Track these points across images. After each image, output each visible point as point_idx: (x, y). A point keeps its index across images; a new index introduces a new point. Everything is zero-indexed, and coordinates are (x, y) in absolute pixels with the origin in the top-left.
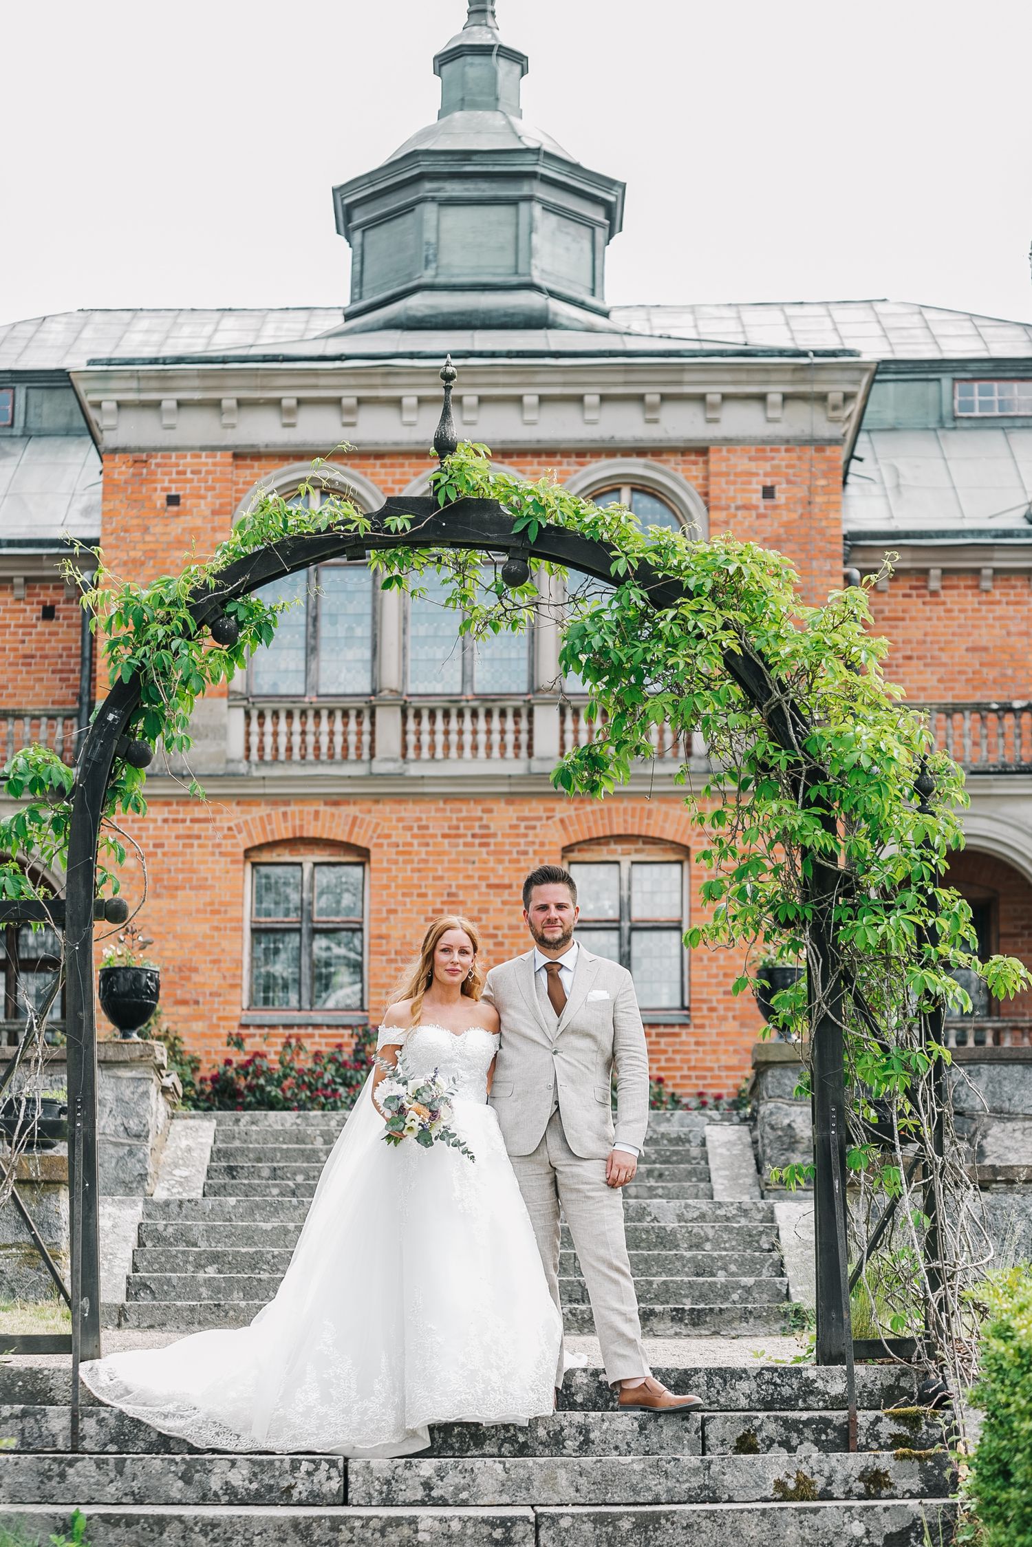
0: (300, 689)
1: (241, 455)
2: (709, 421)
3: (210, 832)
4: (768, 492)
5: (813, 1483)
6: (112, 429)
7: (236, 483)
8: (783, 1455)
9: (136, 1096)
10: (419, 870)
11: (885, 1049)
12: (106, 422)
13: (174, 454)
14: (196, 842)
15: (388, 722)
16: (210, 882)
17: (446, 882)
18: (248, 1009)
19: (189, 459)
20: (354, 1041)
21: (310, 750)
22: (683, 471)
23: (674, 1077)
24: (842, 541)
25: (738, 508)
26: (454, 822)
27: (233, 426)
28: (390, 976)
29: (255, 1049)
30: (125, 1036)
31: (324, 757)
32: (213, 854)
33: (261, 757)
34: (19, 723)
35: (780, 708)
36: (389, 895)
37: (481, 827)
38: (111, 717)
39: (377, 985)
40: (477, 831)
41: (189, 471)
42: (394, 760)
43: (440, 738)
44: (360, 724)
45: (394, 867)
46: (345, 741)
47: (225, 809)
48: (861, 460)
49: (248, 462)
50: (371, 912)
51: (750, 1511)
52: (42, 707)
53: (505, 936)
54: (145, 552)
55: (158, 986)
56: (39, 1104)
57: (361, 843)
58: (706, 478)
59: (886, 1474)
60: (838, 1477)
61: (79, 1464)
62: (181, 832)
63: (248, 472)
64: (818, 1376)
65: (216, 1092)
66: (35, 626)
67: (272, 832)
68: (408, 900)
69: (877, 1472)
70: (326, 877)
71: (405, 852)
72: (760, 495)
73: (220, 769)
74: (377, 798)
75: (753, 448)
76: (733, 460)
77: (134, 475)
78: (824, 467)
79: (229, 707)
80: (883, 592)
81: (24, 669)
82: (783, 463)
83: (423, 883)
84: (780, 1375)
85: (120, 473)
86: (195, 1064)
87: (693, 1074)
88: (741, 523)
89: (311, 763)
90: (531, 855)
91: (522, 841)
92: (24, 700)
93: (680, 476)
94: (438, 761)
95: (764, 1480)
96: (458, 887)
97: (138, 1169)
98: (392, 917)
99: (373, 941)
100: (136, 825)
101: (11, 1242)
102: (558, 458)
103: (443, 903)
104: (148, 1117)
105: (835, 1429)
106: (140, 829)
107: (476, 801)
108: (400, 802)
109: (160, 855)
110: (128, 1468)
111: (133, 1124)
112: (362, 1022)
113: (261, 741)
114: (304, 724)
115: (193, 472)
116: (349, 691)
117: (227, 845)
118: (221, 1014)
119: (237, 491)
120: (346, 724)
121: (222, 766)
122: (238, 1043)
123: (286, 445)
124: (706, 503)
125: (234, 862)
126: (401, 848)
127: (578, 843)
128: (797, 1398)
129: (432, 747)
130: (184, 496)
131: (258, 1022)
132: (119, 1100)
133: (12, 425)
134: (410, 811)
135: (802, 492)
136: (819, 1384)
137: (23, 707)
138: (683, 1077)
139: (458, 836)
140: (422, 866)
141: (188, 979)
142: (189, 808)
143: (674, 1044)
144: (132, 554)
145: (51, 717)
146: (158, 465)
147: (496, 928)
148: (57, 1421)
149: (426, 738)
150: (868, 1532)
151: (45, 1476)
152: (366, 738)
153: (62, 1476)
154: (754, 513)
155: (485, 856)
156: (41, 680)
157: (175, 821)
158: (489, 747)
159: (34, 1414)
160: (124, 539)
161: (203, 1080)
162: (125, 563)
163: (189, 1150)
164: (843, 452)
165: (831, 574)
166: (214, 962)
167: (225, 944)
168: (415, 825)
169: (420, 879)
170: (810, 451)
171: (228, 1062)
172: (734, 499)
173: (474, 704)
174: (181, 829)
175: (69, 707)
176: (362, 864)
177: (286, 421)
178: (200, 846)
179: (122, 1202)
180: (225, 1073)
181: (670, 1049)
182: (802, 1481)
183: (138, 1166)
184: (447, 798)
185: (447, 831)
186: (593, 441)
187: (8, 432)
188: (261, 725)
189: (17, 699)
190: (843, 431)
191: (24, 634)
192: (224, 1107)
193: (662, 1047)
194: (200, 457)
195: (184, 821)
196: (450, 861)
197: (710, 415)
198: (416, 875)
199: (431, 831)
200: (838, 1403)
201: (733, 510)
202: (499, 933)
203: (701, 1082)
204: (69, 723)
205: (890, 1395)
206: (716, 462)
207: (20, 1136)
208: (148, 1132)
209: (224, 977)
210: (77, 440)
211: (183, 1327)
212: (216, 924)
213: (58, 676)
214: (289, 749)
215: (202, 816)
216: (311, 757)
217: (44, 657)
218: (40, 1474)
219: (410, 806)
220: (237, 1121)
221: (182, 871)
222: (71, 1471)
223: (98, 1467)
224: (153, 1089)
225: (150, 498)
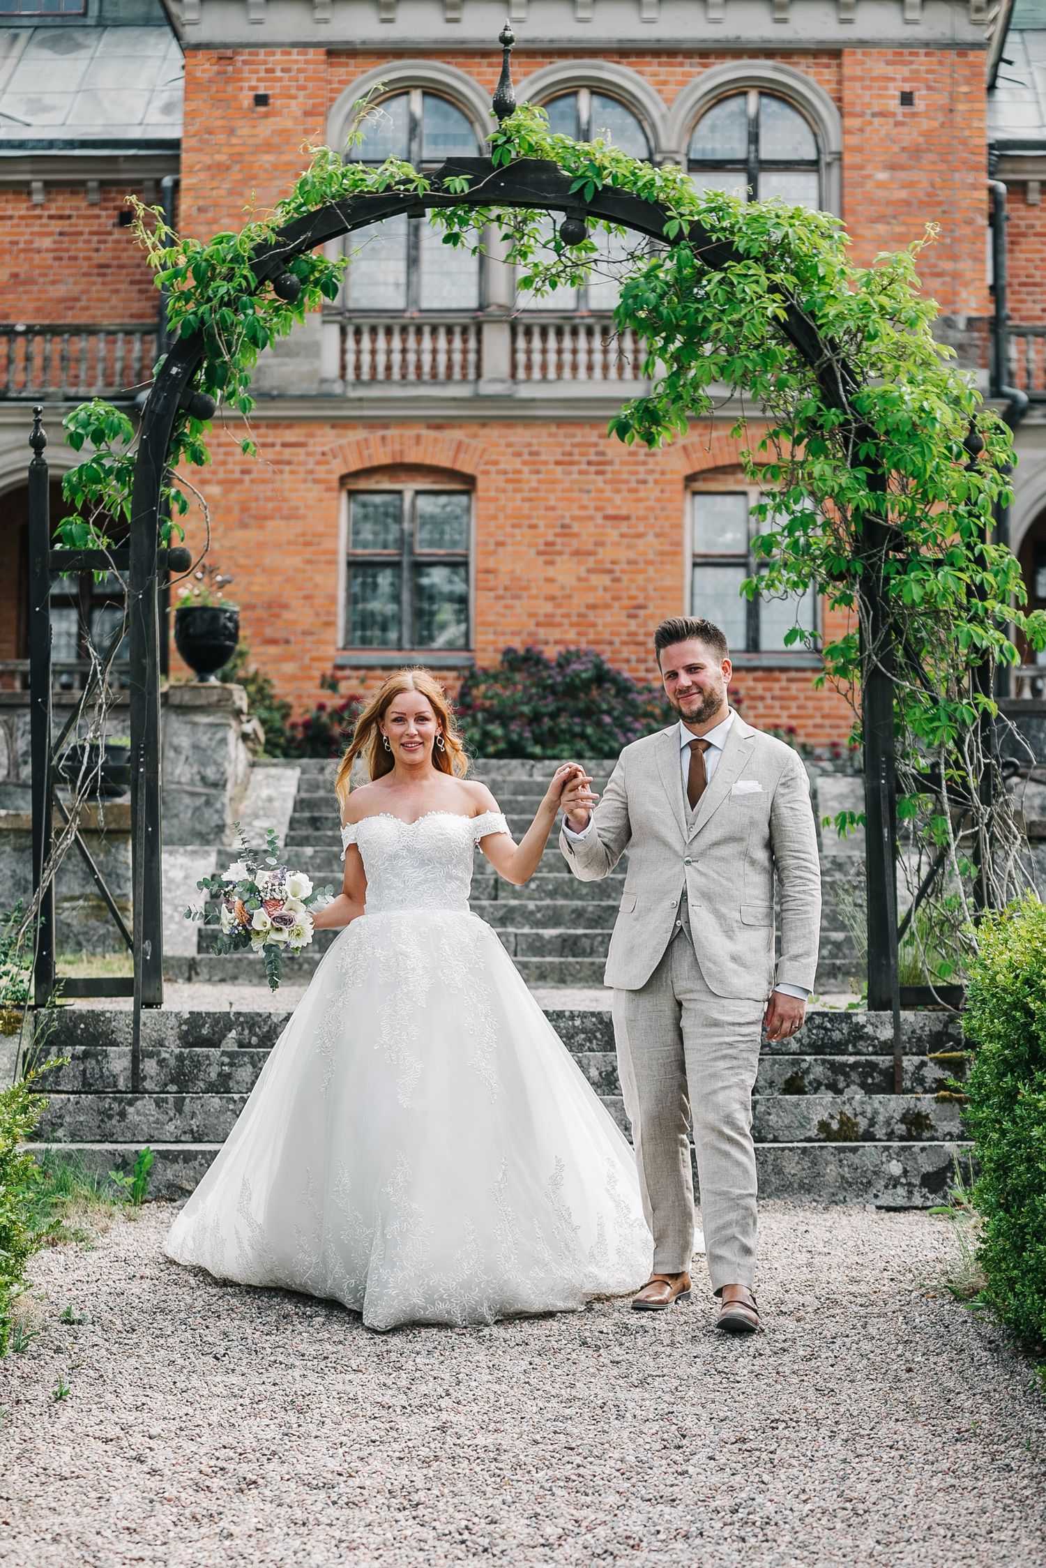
0: (400, 304)
1: (338, 52)
2: (843, 21)
3: (302, 458)
4: (907, 99)
5: (856, 1124)
6: (194, 23)
7: (330, 82)
8: (828, 1096)
9: (213, 743)
10: (530, 500)
11: (935, 701)
12: (189, 16)
13: (262, 51)
14: (287, 468)
15: (496, 342)
16: (301, 512)
17: (559, 512)
18: (344, 649)
19: (278, 57)
20: (458, 684)
21: (412, 369)
22: (816, 74)
23: (805, 726)
24: (985, 150)
25: (874, 115)
26: (568, 448)
27: (326, 21)
28: (498, 614)
29: (351, 692)
30: (203, 679)
31: (426, 377)
32: (305, 481)
33: (358, 376)
34: (92, 339)
35: (830, 367)
36: (497, 527)
37: (598, 454)
38: (174, 370)
39: (484, 624)
40: (593, 458)
41: (279, 68)
42: (502, 381)
43: (552, 358)
44: (465, 341)
45: (502, 496)
46: (450, 360)
47: (318, 432)
48: (1010, 63)
49: (343, 60)
50: (477, 545)
51: (791, 1149)
52: (118, 321)
53: (623, 572)
54: (231, 155)
55: (237, 627)
56: (102, 750)
57: (467, 469)
58: (840, 82)
59: (927, 1117)
60: (881, 1118)
61: (139, 1103)
62: (272, 457)
63: (343, 70)
64: (868, 1021)
65: (308, 739)
66: (110, 233)
67: (370, 457)
68: (517, 531)
69: (919, 1114)
70: (427, 505)
71: (515, 480)
72: (898, 101)
73: (313, 389)
74: (484, 422)
75: (890, 51)
76: (869, 63)
77: (219, 73)
78: (967, 72)
79: (324, 322)
80: (1034, 205)
81: (100, 279)
82: (923, 68)
83: (535, 513)
84: (831, 1021)
85: (204, 71)
86: (285, 710)
87: (827, 722)
88: (877, 131)
89: (412, 384)
90: (651, 484)
91: (641, 469)
92: (99, 313)
93: (812, 79)
94: (550, 382)
95: (808, 1120)
96: (573, 518)
97: (215, 821)
98: (501, 550)
99: (481, 576)
100: (222, 450)
101: (77, 894)
102: (680, 59)
103: (556, 535)
104: (226, 764)
105: (881, 1072)
106: (226, 454)
107: (593, 426)
108: (508, 426)
109: (247, 483)
110: (187, 1107)
111: (210, 772)
112: (467, 663)
113: (358, 360)
114: (404, 341)
115: (283, 70)
116: (454, 306)
117: (321, 472)
118: (315, 654)
119: (332, 91)
120: (450, 342)
121: (315, 386)
122: (331, 684)
123: (383, 42)
124: (840, 109)
125: (329, 490)
126: (510, 476)
127: (703, 472)
128: (847, 1042)
129: (544, 367)
130: (274, 96)
131: (354, 662)
132: (195, 747)
133: (85, 14)
134: (520, 436)
135: (942, 99)
136: (869, 1030)
137: (98, 320)
138: (816, 726)
139: (572, 463)
140: (533, 495)
141: (278, 616)
142: (279, 432)
143: (805, 690)
144: (217, 157)
145: (128, 333)
146: (245, 62)
147: (613, 562)
148: (118, 1062)
149: (537, 358)
150: (905, 1172)
151: (106, 1114)
152: (472, 357)
153: (123, 1115)
154: (891, 121)
155: (601, 485)
156: (117, 291)
157: (264, 445)
158: (605, 368)
159: (95, 1056)
160: (207, 141)
161: (294, 726)
162: (209, 168)
163: (270, 799)
164: (989, 57)
165: (974, 187)
166: (307, 598)
167: (318, 579)
168: (526, 450)
169: (531, 509)
170: (952, 56)
171: (321, 707)
172: (869, 105)
173: (590, 321)
174: (270, 453)
175: (148, 321)
176: (467, 492)
177: (385, 16)
178: (292, 472)
179: (194, 852)
180: (318, 718)
181: (802, 695)
182: (846, 1123)
183: (216, 817)
184: (561, 422)
185: (560, 458)
186: (717, 41)
187: (81, 21)
188: (358, 342)
189: (91, 312)
190: (987, 35)
191: (100, 242)
192: (314, 755)
193: (794, 692)
194: (289, 54)
195: (273, 445)
196: (564, 491)
197: (844, 16)
198: (527, 505)
199: (543, 458)
200: (885, 1048)
201: (868, 118)
202: (617, 568)
203: (835, 732)
204: (148, 338)
205: (938, 1040)
206: (851, 65)
207: (83, 782)
208: (226, 781)
209: (317, 615)
210: (157, 31)
211: (255, 981)
212: (308, 556)
213: (137, 287)
214: (389, 368)
215: (293, 440)
216: (412, 376)
217: (121, 267)
218: (99, 1113)
219: (520, 431)
220: (322, 770)
221: (271, 499)
222: (131, 1110)
223: (158, 1105)
224: (232, 736)
225: (235, 98)
